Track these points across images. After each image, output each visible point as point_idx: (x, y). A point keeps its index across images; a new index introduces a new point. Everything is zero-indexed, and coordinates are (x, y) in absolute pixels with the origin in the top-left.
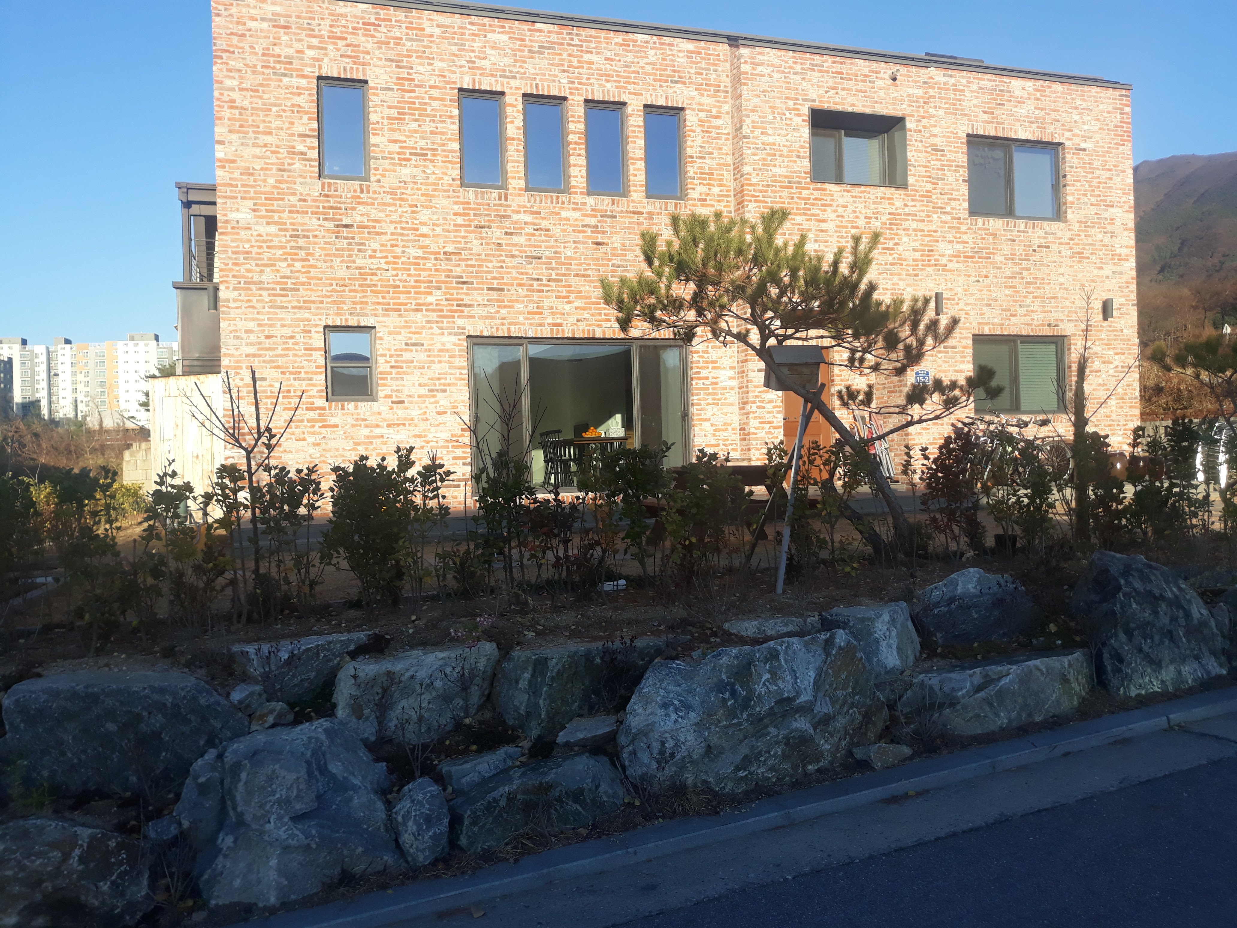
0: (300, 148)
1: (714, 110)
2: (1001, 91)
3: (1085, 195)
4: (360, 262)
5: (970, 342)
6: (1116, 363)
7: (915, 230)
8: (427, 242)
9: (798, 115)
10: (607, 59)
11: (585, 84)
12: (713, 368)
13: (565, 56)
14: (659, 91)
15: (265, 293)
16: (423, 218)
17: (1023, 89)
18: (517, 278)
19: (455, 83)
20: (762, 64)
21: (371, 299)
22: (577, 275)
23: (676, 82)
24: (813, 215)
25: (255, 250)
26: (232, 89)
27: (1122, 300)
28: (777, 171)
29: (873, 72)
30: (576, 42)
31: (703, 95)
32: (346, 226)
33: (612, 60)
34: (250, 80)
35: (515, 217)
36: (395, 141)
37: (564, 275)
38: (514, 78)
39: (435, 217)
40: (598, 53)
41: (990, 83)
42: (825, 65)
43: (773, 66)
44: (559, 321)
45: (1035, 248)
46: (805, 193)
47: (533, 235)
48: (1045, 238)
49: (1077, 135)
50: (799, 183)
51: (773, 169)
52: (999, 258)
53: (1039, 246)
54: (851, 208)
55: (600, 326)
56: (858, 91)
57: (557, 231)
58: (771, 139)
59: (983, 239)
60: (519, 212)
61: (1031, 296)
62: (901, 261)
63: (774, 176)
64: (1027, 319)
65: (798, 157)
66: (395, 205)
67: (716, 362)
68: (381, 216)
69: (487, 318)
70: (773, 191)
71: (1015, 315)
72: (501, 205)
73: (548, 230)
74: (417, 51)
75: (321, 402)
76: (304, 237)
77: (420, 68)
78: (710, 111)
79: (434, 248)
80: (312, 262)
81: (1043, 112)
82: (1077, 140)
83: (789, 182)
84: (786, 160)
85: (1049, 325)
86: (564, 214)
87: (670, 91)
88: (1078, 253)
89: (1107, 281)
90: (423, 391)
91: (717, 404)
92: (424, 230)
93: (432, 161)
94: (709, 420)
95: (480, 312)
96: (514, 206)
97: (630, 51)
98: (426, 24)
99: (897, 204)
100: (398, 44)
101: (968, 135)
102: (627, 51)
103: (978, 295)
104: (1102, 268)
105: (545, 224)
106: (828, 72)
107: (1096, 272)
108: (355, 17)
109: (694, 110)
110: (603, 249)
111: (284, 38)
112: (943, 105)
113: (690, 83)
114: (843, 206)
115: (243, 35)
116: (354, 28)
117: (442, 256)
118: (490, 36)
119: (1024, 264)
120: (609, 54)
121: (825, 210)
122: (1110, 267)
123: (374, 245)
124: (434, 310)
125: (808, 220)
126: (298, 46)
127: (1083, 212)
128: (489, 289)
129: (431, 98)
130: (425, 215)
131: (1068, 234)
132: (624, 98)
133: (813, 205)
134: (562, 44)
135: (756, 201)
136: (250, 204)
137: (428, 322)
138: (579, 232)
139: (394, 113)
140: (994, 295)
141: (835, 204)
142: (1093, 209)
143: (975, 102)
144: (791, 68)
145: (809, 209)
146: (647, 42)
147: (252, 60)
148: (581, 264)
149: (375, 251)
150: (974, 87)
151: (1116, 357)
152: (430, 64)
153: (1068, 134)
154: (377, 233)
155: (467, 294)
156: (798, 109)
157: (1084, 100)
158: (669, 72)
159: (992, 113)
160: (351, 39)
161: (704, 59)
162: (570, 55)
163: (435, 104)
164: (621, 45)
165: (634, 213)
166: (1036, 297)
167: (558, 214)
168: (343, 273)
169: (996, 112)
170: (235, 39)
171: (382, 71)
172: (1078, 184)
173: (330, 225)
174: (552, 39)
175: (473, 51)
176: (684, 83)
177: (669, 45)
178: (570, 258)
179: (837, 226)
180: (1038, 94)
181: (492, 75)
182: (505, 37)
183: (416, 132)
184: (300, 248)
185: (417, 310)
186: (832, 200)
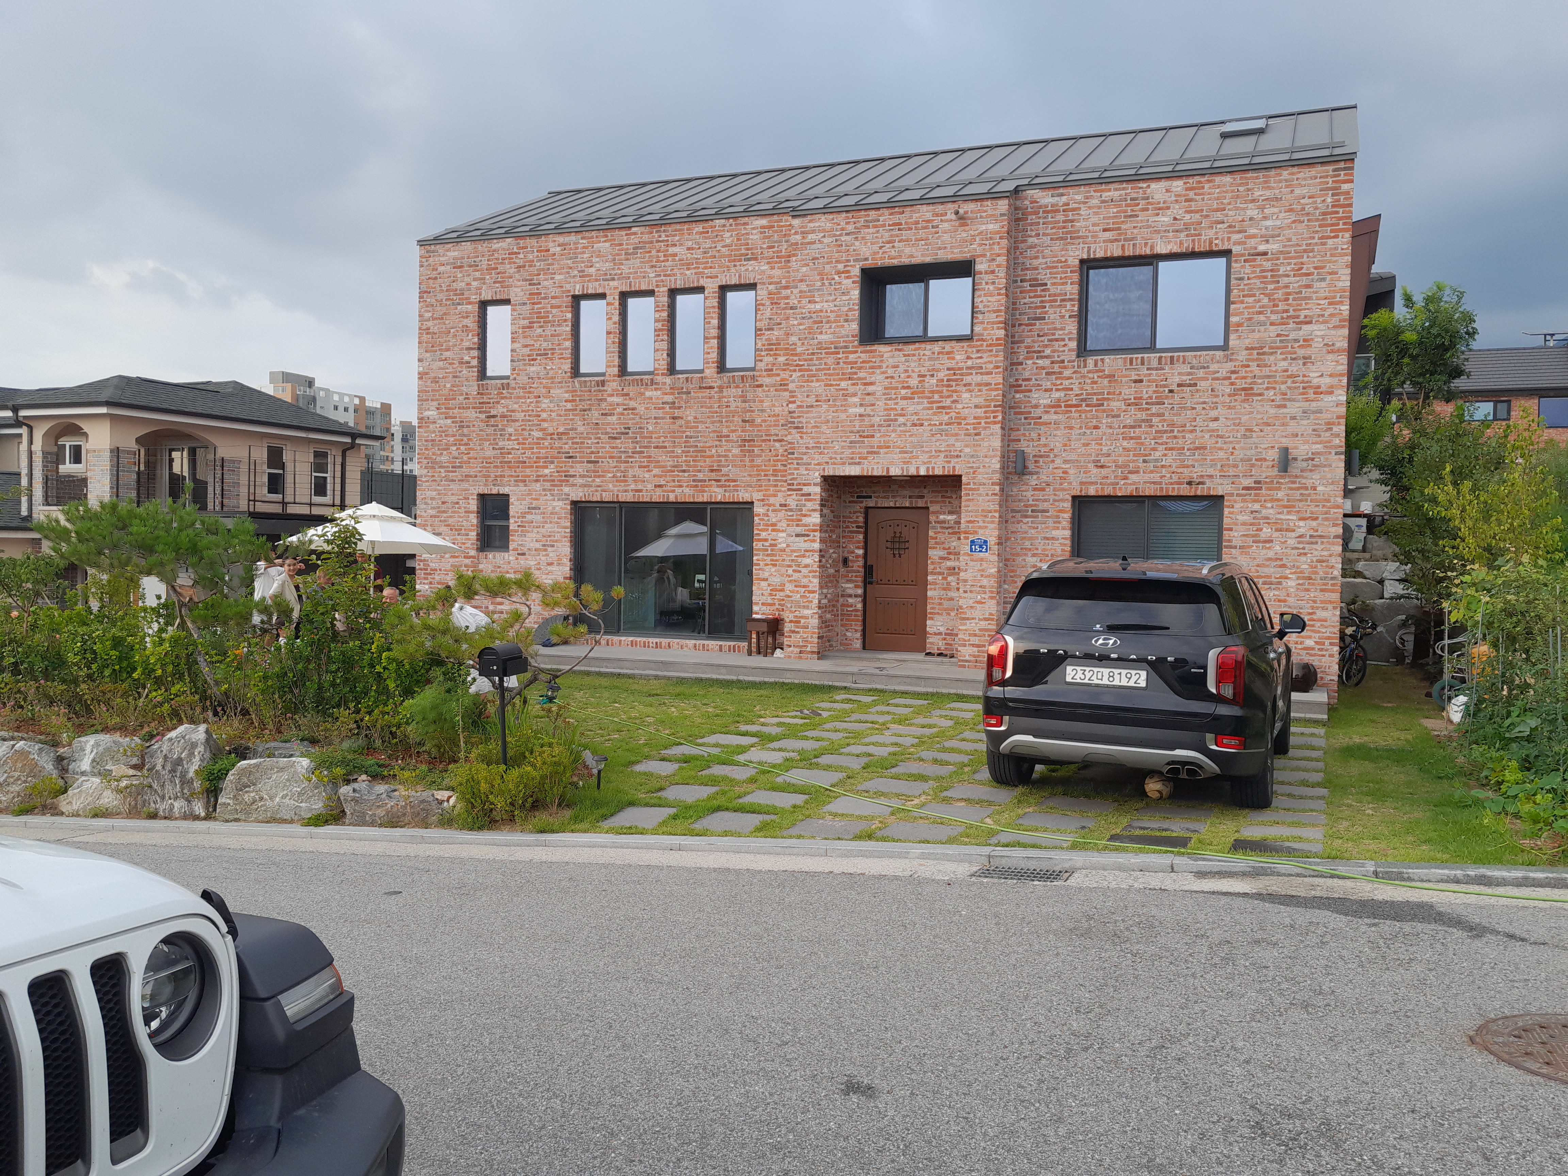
0: (467, 358)
1: (784, 282)
2: (1132, 199)
3: (1260, 313)
4: (501, 444)
5: (1068, 505)
6: (1302, 531)
7: (979, 385)
8: (545, 425)
9: (848, 277)
10: (688, 249)
11: (669, 275)
12: (773, 530)
13: (654, 253)
14: (733, 270)
15: (442, 470)
16: (544, 406)
17: (1167, 191)
18: (608, 452)
19: (569, 291)
20: (813, 232)
21: (507, 472)
22: (657, 447)
23: (749, 260)
24: (859, 379)
25: (438, 439)
26: (428, 320)
27: (1318, 447)
28: (823, 338)
29: (937, 215)
30: (663, 238)
31: (773, 268)
32: (494, 416)
33: (692, 249)
34: (440, 310)
35: (610, 399)
36: (526, 346)
37: (645, 447)
38: (613, 279)
39: (552, 405)
40: (681, 245)
41: (1117, 193)
42: (881, 219)
43: (824, 231)
44: (640, 487)
45: (1174, 387)
46: (852, 357)
47: (622, 414)
48: (1189, 374)
49: (1254, 236)
50: (846, 347)
51: (820, 337)
52: (1116, 405)
53: (1179, 385)
54: (901, 369)
55: (673, 491)
56: (917, 240)
57: (641, 409)
58: (818, 307)
59: (1096, 383)
60: (612, 395)
61: (1161, 447)
62: (959, 420)
63: (820, 343)
64: (1156, 477)
65: (846, 321)
66: (524, 397)
67: (775, 525)
68: (516, 406)
69: (585, 486)
70: (818, 359)
71: (1137, 472)
72: (600, 391)
73: (633, 409)
74: (543, 270)
75: (473, 553)
76: (468, 427)
77: (545, 283)
78: (780, 282)
79: (551, 430)
80: (472, 446)
81: (1198, 216)
82: (1252, 242)
83: (836, 348)
84: (834, 325)
85: (1190, 483)
86: (648, 394)
87: (743, 269)
88: (1244, 389)
89: (1293, 423)
90: (538, 545)
91: (775, 565)
92: (544, 415)
93: (551, 359)
94: (767, 580)
95: (580, 481)
96: (610, 391)
97: (709, 238)
98: (551, 244)
99: (958, 357)
100: (530, 266)
101: (1082, 261)
102: (706, 238)
103: (1083, 450)
104: (1285, 406)
105: (632, 404)
106: (884, 226)
107: (1273, 411)
108: (504, 249)
109: (764, 284)
110: (679, 422)
111: (459, 275)
112: (1049, 231)
113: (762, 258)
114: (894, 367)
115: (436, 278)
116: (503, 259)
117: (555, 436)
118: (595, 246)
119: (1154, 409)
120: (690, 243)
121: (873, 373)
122: (1297, 404)
123: (510, 430)
124: (548, 481)
125: (853, 384)
126: (467, 279)
127: (1256, 335)
128: (588, 462)
129: (552, 307)
130: (545, 403)
131: (1230, 366)
132: (702, 282)
133: (860, 368)
134: (652, 242)
135: (800, 370)
136: (435, 403)
137: (544, 490)
138: (659, 409)
139: (526, 322)
140: (1105, 449)
141: (884, 366)
142: (1273, 330)
143: (1095, 219)
144: (843, 229)
145: (856, 373)
146: (724, 226)
147: (440, 296)
148: (659, 437)
149: (510, 435)
150: (1095, 202)
151: (1302, 523)
152: (552, 278)
153: (1235, 237)
154: (513, 421)
155: (572, 467)
156: (848, 272)
157: (1269, 188)
158: (743, 251)
159: (1119, 229)
160: (501, 268)
161: (776, 231)
162: (658, 251)
163: (554, 311)
164: (702, 233)
165: (706, 388)
166: (1171, 449)
167: (643, 394)
168: (490, 453)
169: (1123, 227)
170: (431, 281)
171: (519, 290)
172: (1251, 300)
173: (483, 416)
174: (644, 239)
175: (583, 262)
176: (756, 259)
177: (745, 224)
178: (652, 432)
179: (886, 388)
180: (1191, 194)
181: (597, 280)
182: (607, 244)
183: (541, 336)
184: (465, 435)
185: (537, 481)
186: (882, 361)
